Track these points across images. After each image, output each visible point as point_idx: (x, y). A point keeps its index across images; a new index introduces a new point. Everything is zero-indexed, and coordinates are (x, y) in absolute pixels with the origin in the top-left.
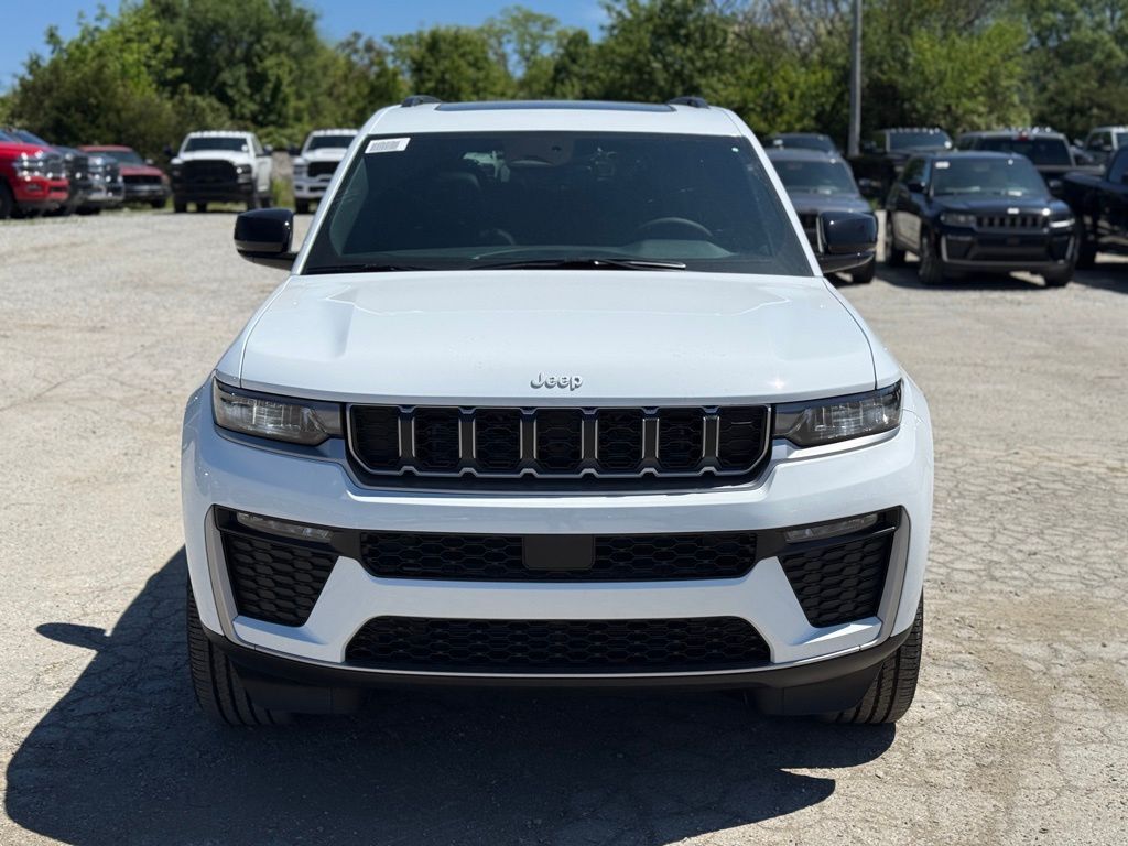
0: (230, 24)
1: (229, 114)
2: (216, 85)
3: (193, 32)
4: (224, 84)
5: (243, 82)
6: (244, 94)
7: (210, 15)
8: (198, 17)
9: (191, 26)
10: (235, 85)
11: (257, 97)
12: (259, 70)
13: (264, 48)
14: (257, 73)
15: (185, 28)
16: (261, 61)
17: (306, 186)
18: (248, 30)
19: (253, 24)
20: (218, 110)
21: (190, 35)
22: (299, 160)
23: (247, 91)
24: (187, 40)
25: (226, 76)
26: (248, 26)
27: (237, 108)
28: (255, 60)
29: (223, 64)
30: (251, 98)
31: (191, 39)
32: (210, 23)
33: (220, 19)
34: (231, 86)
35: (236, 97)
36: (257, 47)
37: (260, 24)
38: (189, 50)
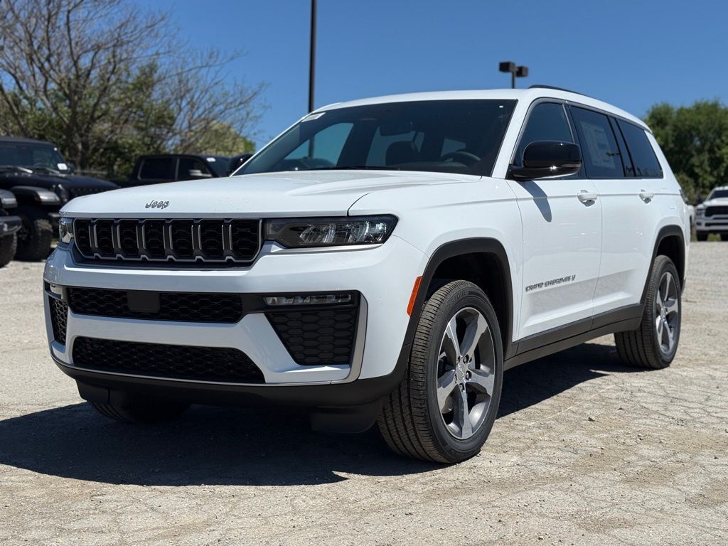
0: (701, 127)
1: (694, 184)
2: (688, 166)
3: (675, 134)
4: (693, 165)
5: (706, 163)
6: (706, 172)
7: (688, 123)
8: (680, 125)
9: (674, 131)
10: (701, 166)
11: (715, 173)
12: (718, 155)
13: (722, 141)
14: (716, 158)
15: (670, 132)
16: (719, 149)
17: (704, 222)
18: (712, 130)
19: (716, 125)
20: (687, 182)
21: (673, 136)
22: (700, 206)
23: (709, 169)
24: (670, 139)
25: (695, 160)
26: (712, 128)
27: (700, 180)
28: (716, 149)
29: (694, 153)
30: (711, 173)
31: (674, 139)
32: (687, 127)
33: (693, 124)
34: (698, 167)
35: (700, 174)
36: (718, 141)
37: (721, 126)
38: (671, 145)
